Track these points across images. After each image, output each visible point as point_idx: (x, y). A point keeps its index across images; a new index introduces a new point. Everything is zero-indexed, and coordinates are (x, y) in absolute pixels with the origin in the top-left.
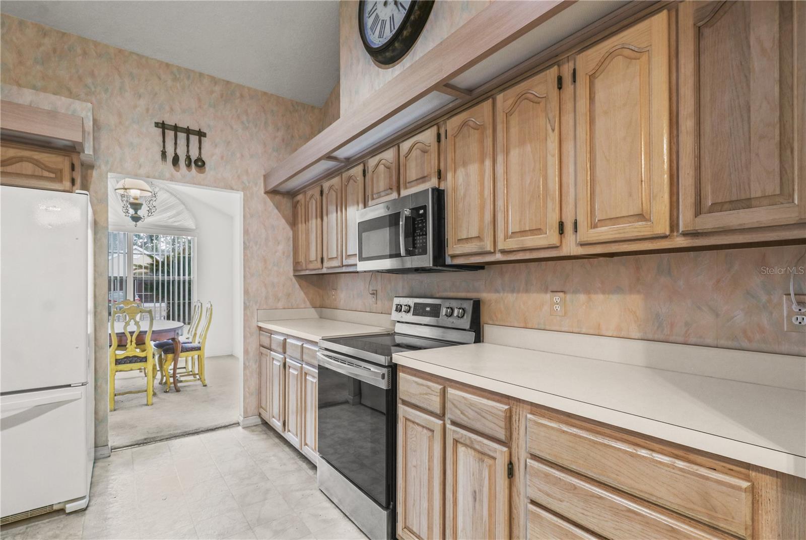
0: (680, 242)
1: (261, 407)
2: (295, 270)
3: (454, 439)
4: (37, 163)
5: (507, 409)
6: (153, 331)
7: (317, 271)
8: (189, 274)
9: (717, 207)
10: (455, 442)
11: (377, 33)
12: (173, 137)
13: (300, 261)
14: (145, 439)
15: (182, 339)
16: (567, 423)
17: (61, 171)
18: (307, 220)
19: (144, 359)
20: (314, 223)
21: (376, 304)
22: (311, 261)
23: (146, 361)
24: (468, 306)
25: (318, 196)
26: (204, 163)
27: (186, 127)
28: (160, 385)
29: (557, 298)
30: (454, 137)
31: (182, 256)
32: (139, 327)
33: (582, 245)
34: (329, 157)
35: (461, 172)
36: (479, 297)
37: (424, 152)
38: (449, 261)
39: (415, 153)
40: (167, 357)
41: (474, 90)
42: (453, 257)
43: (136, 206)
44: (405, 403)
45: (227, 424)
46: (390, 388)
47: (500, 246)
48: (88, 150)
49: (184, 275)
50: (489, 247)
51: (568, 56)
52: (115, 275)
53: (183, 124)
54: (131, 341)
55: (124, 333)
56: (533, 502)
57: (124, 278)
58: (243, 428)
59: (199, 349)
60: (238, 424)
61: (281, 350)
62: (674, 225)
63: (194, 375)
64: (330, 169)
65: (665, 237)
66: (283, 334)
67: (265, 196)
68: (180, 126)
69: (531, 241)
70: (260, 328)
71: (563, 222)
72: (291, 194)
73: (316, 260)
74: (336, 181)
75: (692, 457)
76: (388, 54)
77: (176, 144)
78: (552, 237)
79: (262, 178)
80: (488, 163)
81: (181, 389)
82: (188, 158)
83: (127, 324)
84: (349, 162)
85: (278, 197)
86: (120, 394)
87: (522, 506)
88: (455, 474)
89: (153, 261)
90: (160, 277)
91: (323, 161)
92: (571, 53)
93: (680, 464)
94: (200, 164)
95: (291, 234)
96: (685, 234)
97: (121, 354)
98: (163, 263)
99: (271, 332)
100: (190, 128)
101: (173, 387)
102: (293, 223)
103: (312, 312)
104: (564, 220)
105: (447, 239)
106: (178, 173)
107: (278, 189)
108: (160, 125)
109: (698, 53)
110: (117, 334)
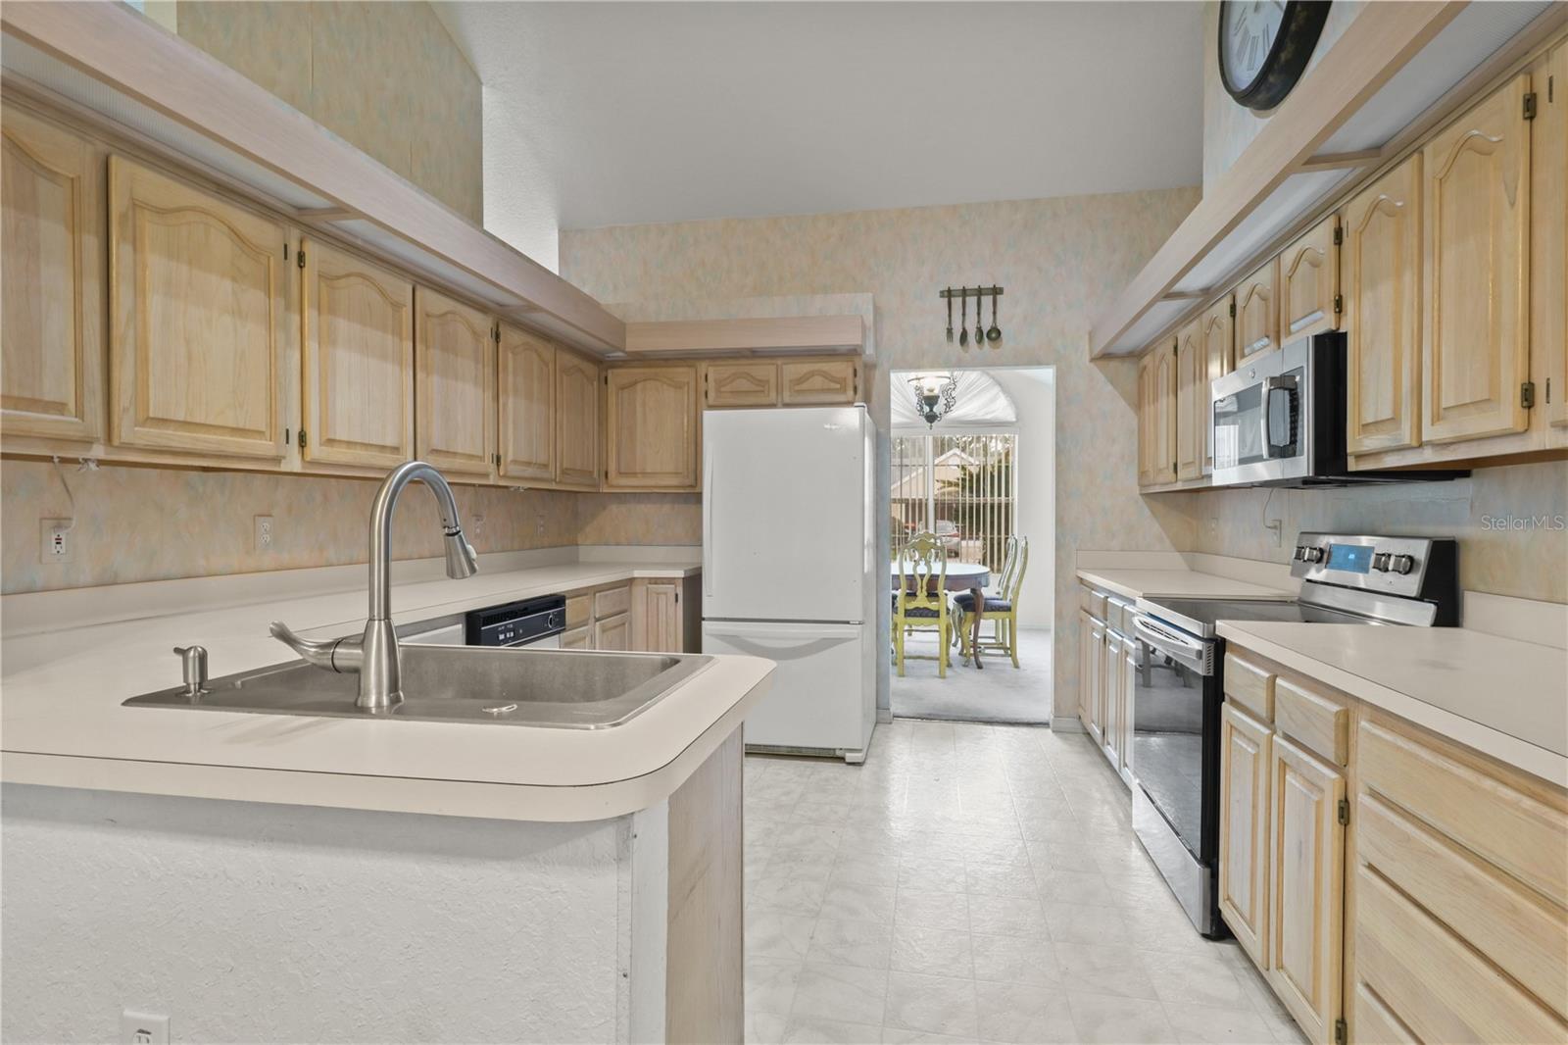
1: (1080, 705)
2: (1142, 486)
3: (1280, 759)
4: (825, 375)
5: (1341, 711)
6: (947, 576)
7: (1170, 486)
8: (1007, 495)
10: (1282, 765)
11: (1246, 62)
12: (961, 305)
13: (1146, 469)
14: (930, 714)
15: (987, 592)
16: (1411, 739)
17: (845, 379)
18: (1156, 399)
19: (936, 614)
20: (1165, 402)
21: (1280, 546)
22: (1160, 470)
23: (938, 616)
25: (1170, 356)
26: (999, 333)
27: (976, 287)
28: (960, 657)
30: (1361, 233)
31: (1003, 465)
32: (930, 568)
34: (1168, 295)
35: (1367, 298)
36: (1454, 534)
37: (1315, 264)
38: (1353, 465)
39: (1304, 266)
40: (966, 615)
41: (1382, 145)
42: (1359, 457)
43: (931, 401)
44: (1234, 703)
45: (1032, 721)
46: (1211, 674)
47: (1429, 435)
48: (869, 351)
49: (999, 495)
50: (1408, 437)
51: (1548, 51)
52: (914, 497)
53: (972, 285)
54: (922, 588)
55: (913, 576)
56: (1371, 867)
57: (924, 502)
58: (1053, 732)
59: (1008, 609)
60: (1045, 725)
61: (1100, 614)
63: (1006, 649)
64: (1184, 309)
66: (1104, 590)
67: (1092, 365)
68: (970, 287)
70: (1081, 580)
71: (1533, 384)
72: (1136, 355)
73: (1168, 468)
74: (1192, 328)
75: (1552, 796)
76: (1261, 97)
77: (964, 314)
78: (1508, 414)
79: (1087, 337)
80: (1409, 278)
81: (984, 666)
82: (980, 330)
83: (917, 563)
84: (1208, 294)
85: (1114, 364)
86: (910, 658)
87: (1359, 871)
88: (1281, 816)
89: (965, 474)
90: (989, 499)
91: (1159, 304)
92: (1552, 43)
93: (1528, 803)
94: (995, 335)
95: (1135, 422)
97: (912, 605)
98: (978, 476)
99: (1093, 587)
100: (982, 287)
101: (974, 657)
102: (1138, 405)
103: (1177, 560)
104: (1533, 379)
105: (1349, 426)
106: (967, 355)
107: (1113, 349)
108: (946, 293)
110: (907, 576)
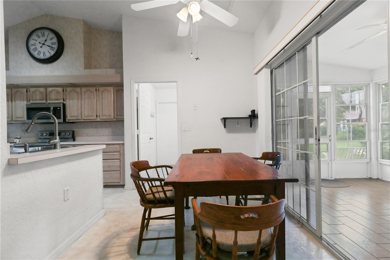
0: (115, 120)
9: (119, 115)
21: (25, 134)
24: (71, 133)
29: (95, 129)
30: (69, 92)
33: (101, 119)
35: (71, 101)
36: (74, 130)
37: (58, 92)
38: (67, 121)
42: (68, 120)
47: (83, 118)
50: (80, 118)
62: (114, 117)
65: (113, 119)
69: (90, 118)
78: (95, 117)
80: (80, 101)
96: (116, 119)
104: (97, 115)
105: (67, 116)
109: (117, 95)
